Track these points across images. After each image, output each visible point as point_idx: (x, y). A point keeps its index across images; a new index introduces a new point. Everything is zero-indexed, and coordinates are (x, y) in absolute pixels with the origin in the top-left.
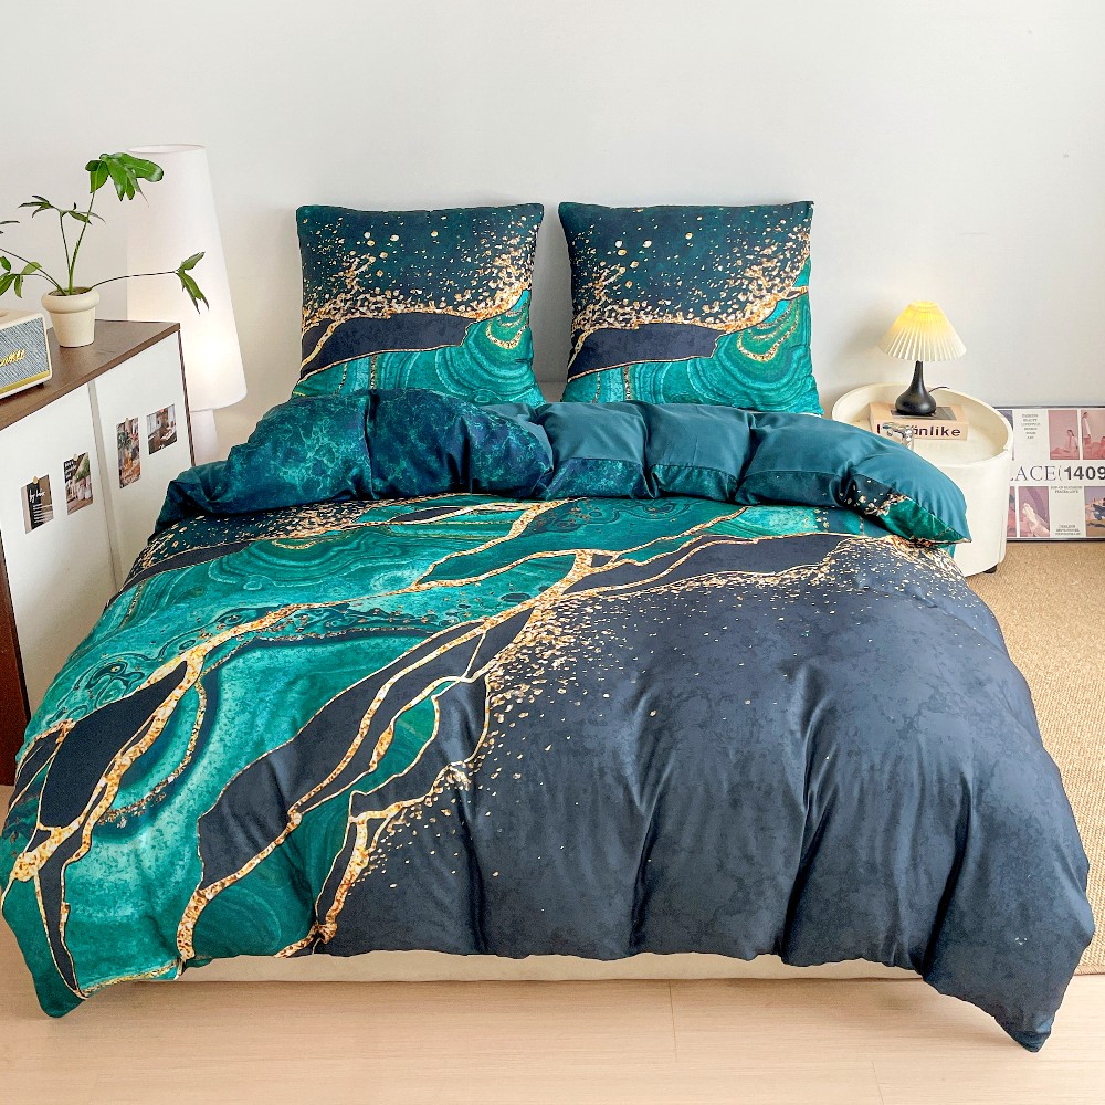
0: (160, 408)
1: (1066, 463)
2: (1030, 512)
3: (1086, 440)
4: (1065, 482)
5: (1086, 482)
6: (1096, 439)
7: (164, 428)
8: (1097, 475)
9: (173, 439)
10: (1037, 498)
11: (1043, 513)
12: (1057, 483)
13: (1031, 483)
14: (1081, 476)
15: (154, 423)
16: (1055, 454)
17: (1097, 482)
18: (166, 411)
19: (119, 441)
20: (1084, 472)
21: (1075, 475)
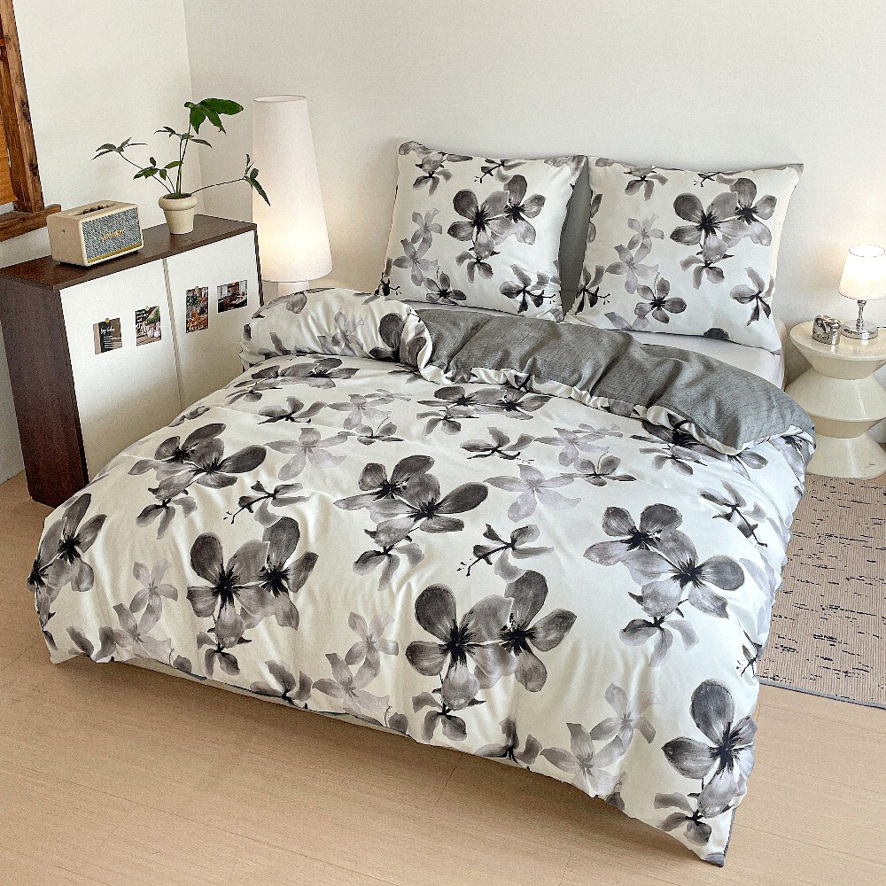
0: (233, 281)
7: (234, 296)
9: (244, 303)
15: (225, 293)
18: (237, 284)
19: (188, 301)
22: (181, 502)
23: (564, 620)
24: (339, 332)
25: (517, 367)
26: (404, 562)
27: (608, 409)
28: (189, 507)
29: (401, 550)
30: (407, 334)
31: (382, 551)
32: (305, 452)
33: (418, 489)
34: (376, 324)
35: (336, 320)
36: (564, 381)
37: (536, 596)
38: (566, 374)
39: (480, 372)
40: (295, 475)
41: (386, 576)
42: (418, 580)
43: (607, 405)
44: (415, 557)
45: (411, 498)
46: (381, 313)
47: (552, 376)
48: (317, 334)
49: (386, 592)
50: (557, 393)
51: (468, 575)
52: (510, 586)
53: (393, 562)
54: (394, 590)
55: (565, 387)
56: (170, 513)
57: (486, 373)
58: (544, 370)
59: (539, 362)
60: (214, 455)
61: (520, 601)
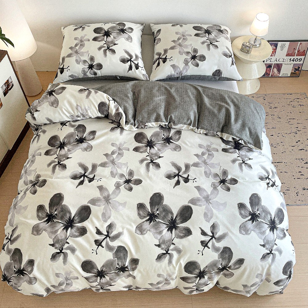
1: (290, 57)
2: (275, 70)
3: (298, 51)
4: (289, 62)
5: (295, 62)
6: (302, 51)
8: (299, 60)
10: (279, 67)
11: (279, 70)
12: (286, 63)
13: (278, 63)
14: (293, 61)
16: (288, 55)
17: (298, 62)
20: (295, 60)
21: (292, 61)
22: (68, 248)
23: (241, 262)
24: (79, 113)
25: (164, 120)
26: (175, 255)
27: (206, 134)
28: (73, 250)
29: (172, 250)
30: (112, 111)
31: (165, 252)
32: (108, 204)
33: (164, 213)
34: (96, 108)
35: (77, 109)
36: (185, 124)
37: (229, 256)
38: (185, 121)
39: (149, 124)
40: (109, 217)
41: (170, 262)
42: (184, 260)
43: (205, 133)
44: (179, 251)
45: (163, 219)
46: (97, 102)
47: (179, 122)
48: (68, 115)
49: (171, 267)
50: (183, 129)
51: (203, 255)
52: (219, 255)
53: (171, 256)
54: (175, 266)
55: (186, 126)
56: (65, 255)
57: (152, 124)
58: (176, 120)
59: (173, 117)
60: (68, 215)
61: (223, 259)
